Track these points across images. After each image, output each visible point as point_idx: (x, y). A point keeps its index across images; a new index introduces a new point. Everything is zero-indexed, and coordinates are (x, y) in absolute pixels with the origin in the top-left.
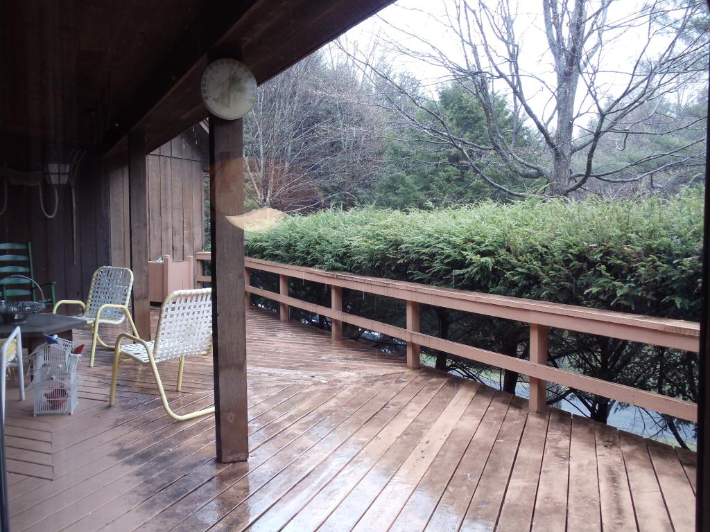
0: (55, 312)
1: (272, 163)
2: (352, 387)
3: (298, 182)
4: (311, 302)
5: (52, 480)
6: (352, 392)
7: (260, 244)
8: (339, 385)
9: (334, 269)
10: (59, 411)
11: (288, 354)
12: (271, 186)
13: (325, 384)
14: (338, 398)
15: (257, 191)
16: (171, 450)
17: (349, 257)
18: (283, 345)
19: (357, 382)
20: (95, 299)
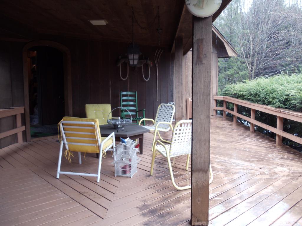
0: (140, 124)
1: (256, 54)
2: (284, 179)
3: (268, 62)
4: (267, 124)
5: (103, 219)
6: (283, 183)
7: (242, 93)
8: (276, 176)
9: (279, 107)
10: (126, 175)
11: (250, 152)
12: (255, 64)
13: (267, 174)
14: (273, 186)
15: (248, 67)
16: (168, 210)
17: (289, 101)
18: (248, 146)
19: (288, 176)
20: (158, 119)
